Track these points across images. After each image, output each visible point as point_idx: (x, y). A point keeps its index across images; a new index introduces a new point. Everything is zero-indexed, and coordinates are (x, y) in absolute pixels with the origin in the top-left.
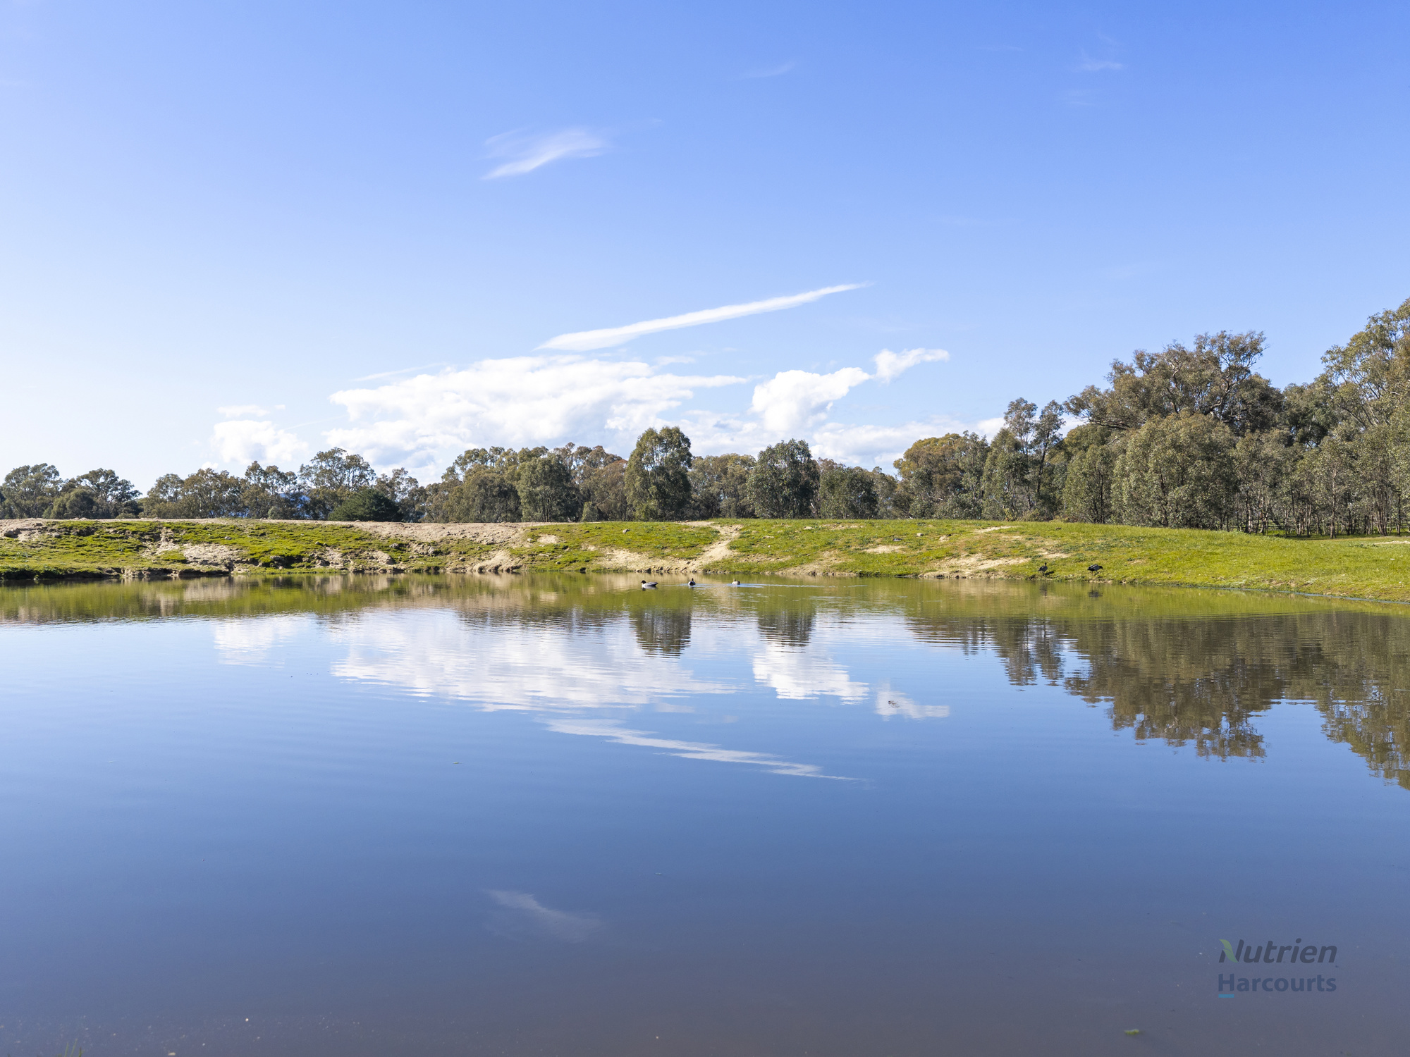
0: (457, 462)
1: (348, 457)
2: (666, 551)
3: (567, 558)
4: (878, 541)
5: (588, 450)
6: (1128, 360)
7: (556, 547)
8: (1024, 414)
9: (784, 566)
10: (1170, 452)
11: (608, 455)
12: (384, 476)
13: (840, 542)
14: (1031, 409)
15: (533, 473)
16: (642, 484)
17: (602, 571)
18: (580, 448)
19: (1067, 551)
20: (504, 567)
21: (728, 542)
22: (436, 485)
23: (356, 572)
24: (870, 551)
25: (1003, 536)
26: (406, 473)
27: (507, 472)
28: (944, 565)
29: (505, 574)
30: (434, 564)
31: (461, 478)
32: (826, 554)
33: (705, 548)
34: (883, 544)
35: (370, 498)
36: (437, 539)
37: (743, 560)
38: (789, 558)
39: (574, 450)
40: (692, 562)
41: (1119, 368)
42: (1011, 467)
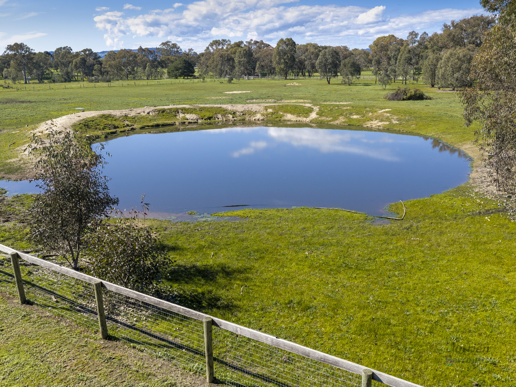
0: (210, 45)
1: (172, 44)
2: (301, 115)
3: (276, 116)
4: (354, 114)
5: (258, 42)
6: (449, 24)
7: (272, 113)
8: (414, 36)
9: (330, 121)
10: (457, 61)
11: (265, 44)
12: (185, 51)
13: (344, 114)
14: (416, 35)
15: (240, 54)
16: (279, 59)
17: (285, 120)
18: (255, 41)
19: (398, 121)
20: (260, 119)
21: (316, 112)
22: (202, 53)
23: (226, 121)
24: (352, 117)
25: (385, 114)
26: (193, 50)
27: (229, 51)
28: (369, 123)
29: (260, 121)
30: (243, 118)
31: (212, 51)
32: (341, 117)
33: (310, 114)
34: (355, 115)
35: (183, 61)
36: (242, 111)
37: (320, 119)
38: (331, 118)
39: (252, 42)
40: (307, 118)
41: (445, 26)
42: (406, 59)
